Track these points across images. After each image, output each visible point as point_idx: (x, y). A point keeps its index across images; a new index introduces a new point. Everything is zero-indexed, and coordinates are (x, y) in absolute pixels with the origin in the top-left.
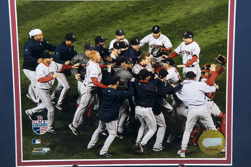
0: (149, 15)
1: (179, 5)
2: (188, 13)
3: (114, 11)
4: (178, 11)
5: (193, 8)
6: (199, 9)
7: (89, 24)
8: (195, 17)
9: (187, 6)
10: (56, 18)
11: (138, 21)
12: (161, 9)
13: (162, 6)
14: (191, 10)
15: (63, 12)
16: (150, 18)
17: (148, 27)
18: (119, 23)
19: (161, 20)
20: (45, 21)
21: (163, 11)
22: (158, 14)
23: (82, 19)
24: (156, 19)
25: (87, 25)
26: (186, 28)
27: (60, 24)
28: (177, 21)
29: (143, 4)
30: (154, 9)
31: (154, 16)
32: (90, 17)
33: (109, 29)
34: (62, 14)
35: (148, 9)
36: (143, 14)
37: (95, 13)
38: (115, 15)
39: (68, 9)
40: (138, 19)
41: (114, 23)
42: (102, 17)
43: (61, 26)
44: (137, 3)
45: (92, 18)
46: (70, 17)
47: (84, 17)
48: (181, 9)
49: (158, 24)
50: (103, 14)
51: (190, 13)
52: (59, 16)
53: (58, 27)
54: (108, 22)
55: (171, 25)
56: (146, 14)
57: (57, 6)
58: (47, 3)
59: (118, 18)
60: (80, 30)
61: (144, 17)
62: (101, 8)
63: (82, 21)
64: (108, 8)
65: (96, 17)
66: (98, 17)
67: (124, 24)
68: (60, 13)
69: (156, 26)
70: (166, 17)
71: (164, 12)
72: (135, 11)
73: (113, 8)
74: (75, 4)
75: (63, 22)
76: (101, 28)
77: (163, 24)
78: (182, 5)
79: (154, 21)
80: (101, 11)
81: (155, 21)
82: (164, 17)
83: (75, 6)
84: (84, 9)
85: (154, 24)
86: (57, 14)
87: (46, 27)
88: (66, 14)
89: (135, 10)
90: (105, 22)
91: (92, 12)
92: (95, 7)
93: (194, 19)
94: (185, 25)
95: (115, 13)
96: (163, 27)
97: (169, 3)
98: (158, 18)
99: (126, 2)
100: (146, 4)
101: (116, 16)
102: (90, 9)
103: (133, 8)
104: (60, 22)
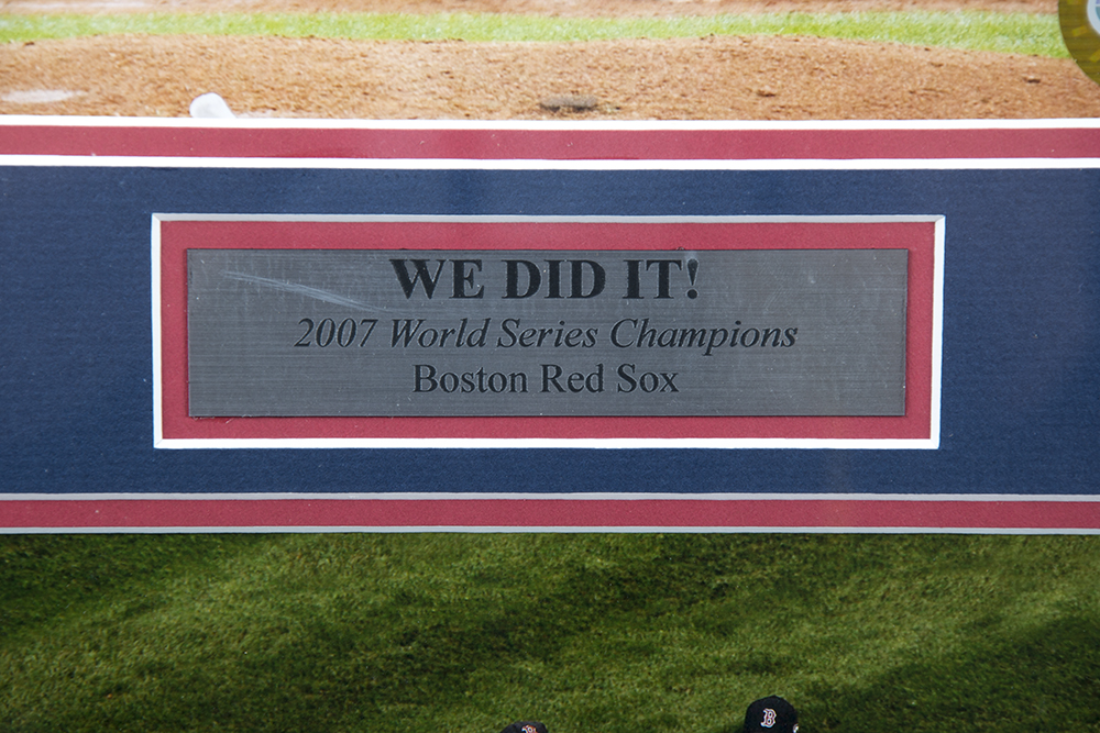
0: (724, 631)
1: (926, 571)
2: (983, 624)
3: (486, 604)
4: (917, 610)
5: (1020, 590)
6: (1058, 596)
7: (316, 685)
8: (1033, 648)
9: (980, 578)
10: (96, 647)
11: (651, 669)
12: (803, 593)
13: (809, 573)
14: (1008, 600)
15: (144, 608)
16: (728, 651)
17: (718, 705)
18: (521, 678)
19: (801, 665)
20: (22, 668)
21: (818, 602)
22: (785, 624)
23: (273, 652)
24: (767, 657)
25: (308, 690)
26: (971, 720)
27: (120, 689)
28: (913, 671)
29: (684, 557)
30: (760, 589)
31: (754, 639)
32: (326, 637)
33: (450, 716)
34: (141, 620)
35: (720, 592)
36: (685, 625)
37: (361, 613)
38: (499, 629)
39: (179, 587)
40: (646, 651)
41: (487, 680)
42: (409, 637)
43: (127, 697)
44: (642, 549)
45: (343, 646)
46: (193, 636)
47: (289, 638)
48: (935, 595)
49: (786, 689)
50: (413, 617)
51: (999, 619)
52: (115, 633)
53: (106, 705)
54: (445, 672)
55: (869, 696)
56: (701, 625)
57: (104, 568)
58: (41, 553)
59: (516, 650)
60: (258, 722)
61: (691, 643)
62: (400, 578)
63: (271, 665)
64: (450, 582)
65: (369, 640)
66: (382, 636)
67: (556, 683)
68: (128, 614)
69: (773, 702)
70: (840, 645)
71: (826, 612)
72: (630, 601)
73: (482, 578)
74: (228, 555)
75: (141, 675)
76: (402, 714)
77: (815, 691)
78: (943, 568)
79: (755, 668)
80: (404, 598)
81: (763, 667)
82: (826, 644)
83: (225, 566)
84: (287, 585)
85: (757, 688)
86: (105, 624)
87: (27, 707)
88: (163, 618)
89: (632, 596)
90: (424, 670)
91: (343, 605)
92: (363, 575)
93: (1023, 665)
94: (964, 701)
95: (494, 614)
96: (818, 712)
97: (859, 555)
98: (785, 652)
99: (572, 546)
100: (704, 560)
101: (503, 634)
102: (330, 586)
103: (613, 580)
104: (120, 674)
